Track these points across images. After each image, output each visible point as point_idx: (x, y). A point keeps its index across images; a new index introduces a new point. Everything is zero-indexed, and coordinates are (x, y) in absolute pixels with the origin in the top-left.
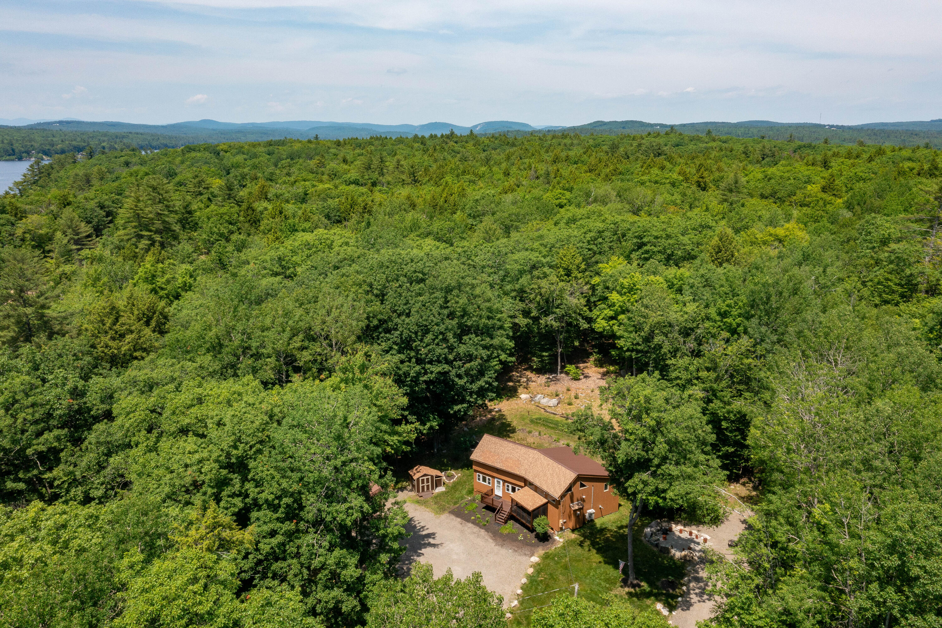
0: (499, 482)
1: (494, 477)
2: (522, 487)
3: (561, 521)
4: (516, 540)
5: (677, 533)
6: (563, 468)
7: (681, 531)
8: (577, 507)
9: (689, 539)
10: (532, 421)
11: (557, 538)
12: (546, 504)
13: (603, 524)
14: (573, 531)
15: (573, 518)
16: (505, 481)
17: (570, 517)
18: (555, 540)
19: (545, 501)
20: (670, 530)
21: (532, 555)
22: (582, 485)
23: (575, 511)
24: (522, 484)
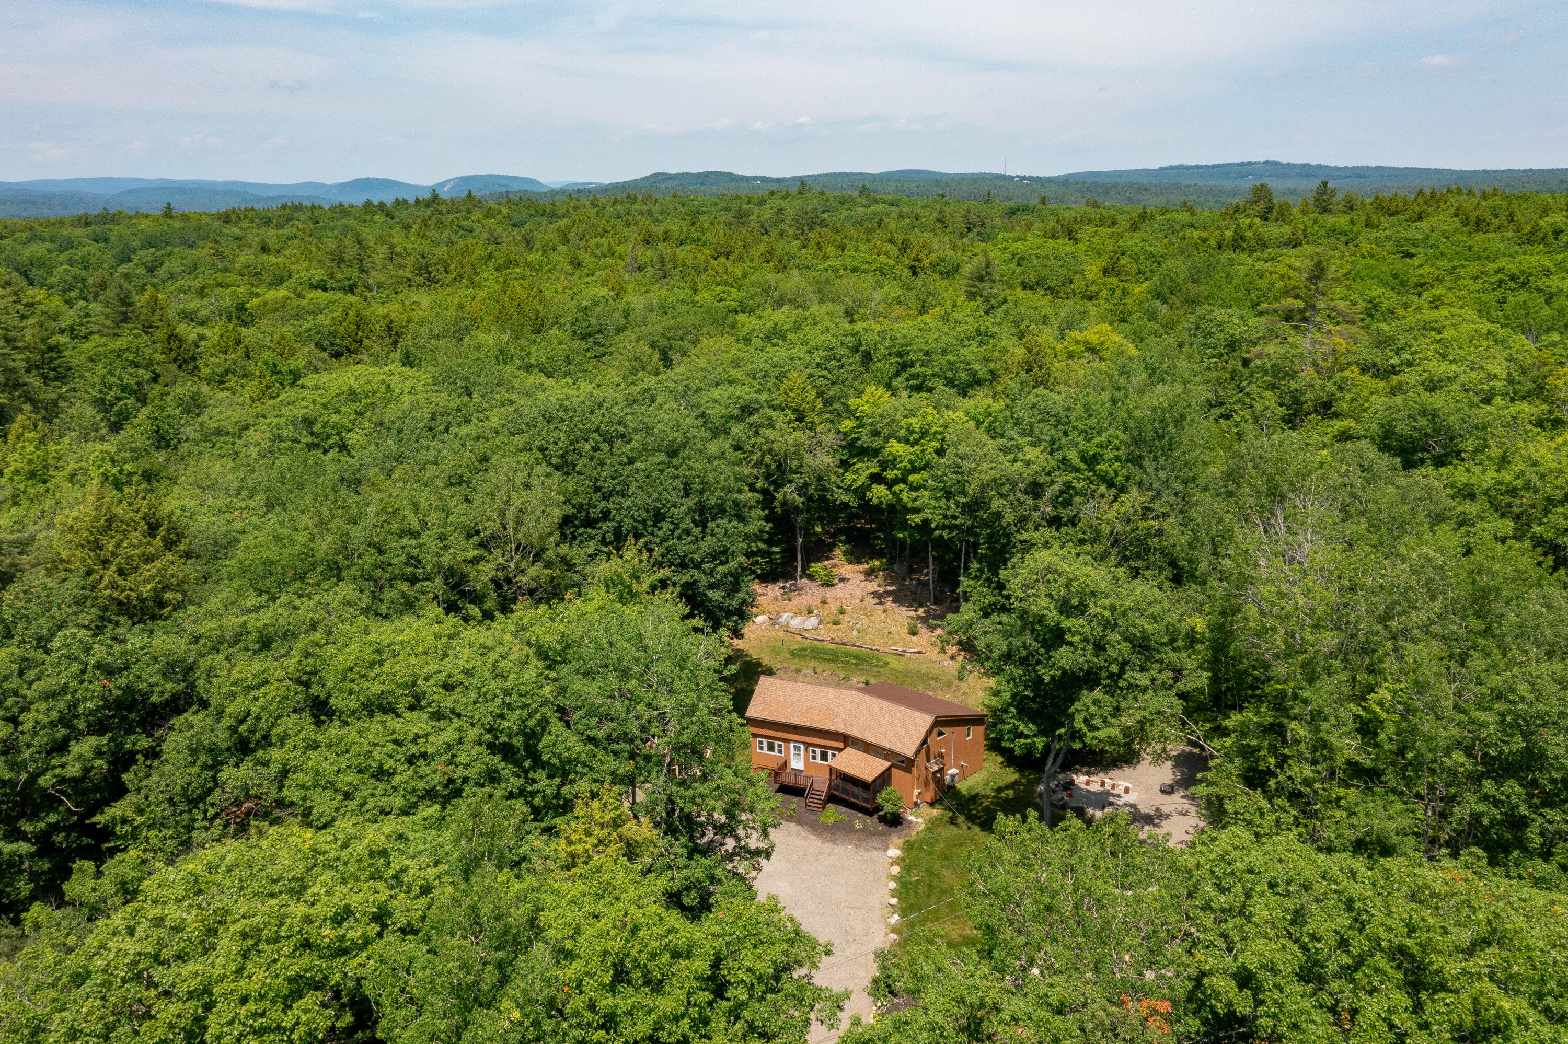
0: (797, 749)
1: (788, 741)
2: (840, 750)
3: (916, 792)
4: (852, 830)
5: (1083, 786)
6: (909, 711)
7: (1087, 783)
8: (936, 768)
9: (1102, 793)
10: (793, 654)
11: (911, 818)
12: (889, 769)
13: (970, 789)
14: (932, 804)
15: (932, 785)
16: (808, 745)
17: (926, 784)
18: (910, 822)
19: (887, 764)
20: (1072, 783)
21: (886, 848)
22: (940, 734)
23: (934, 773)
24: (841, 745)
